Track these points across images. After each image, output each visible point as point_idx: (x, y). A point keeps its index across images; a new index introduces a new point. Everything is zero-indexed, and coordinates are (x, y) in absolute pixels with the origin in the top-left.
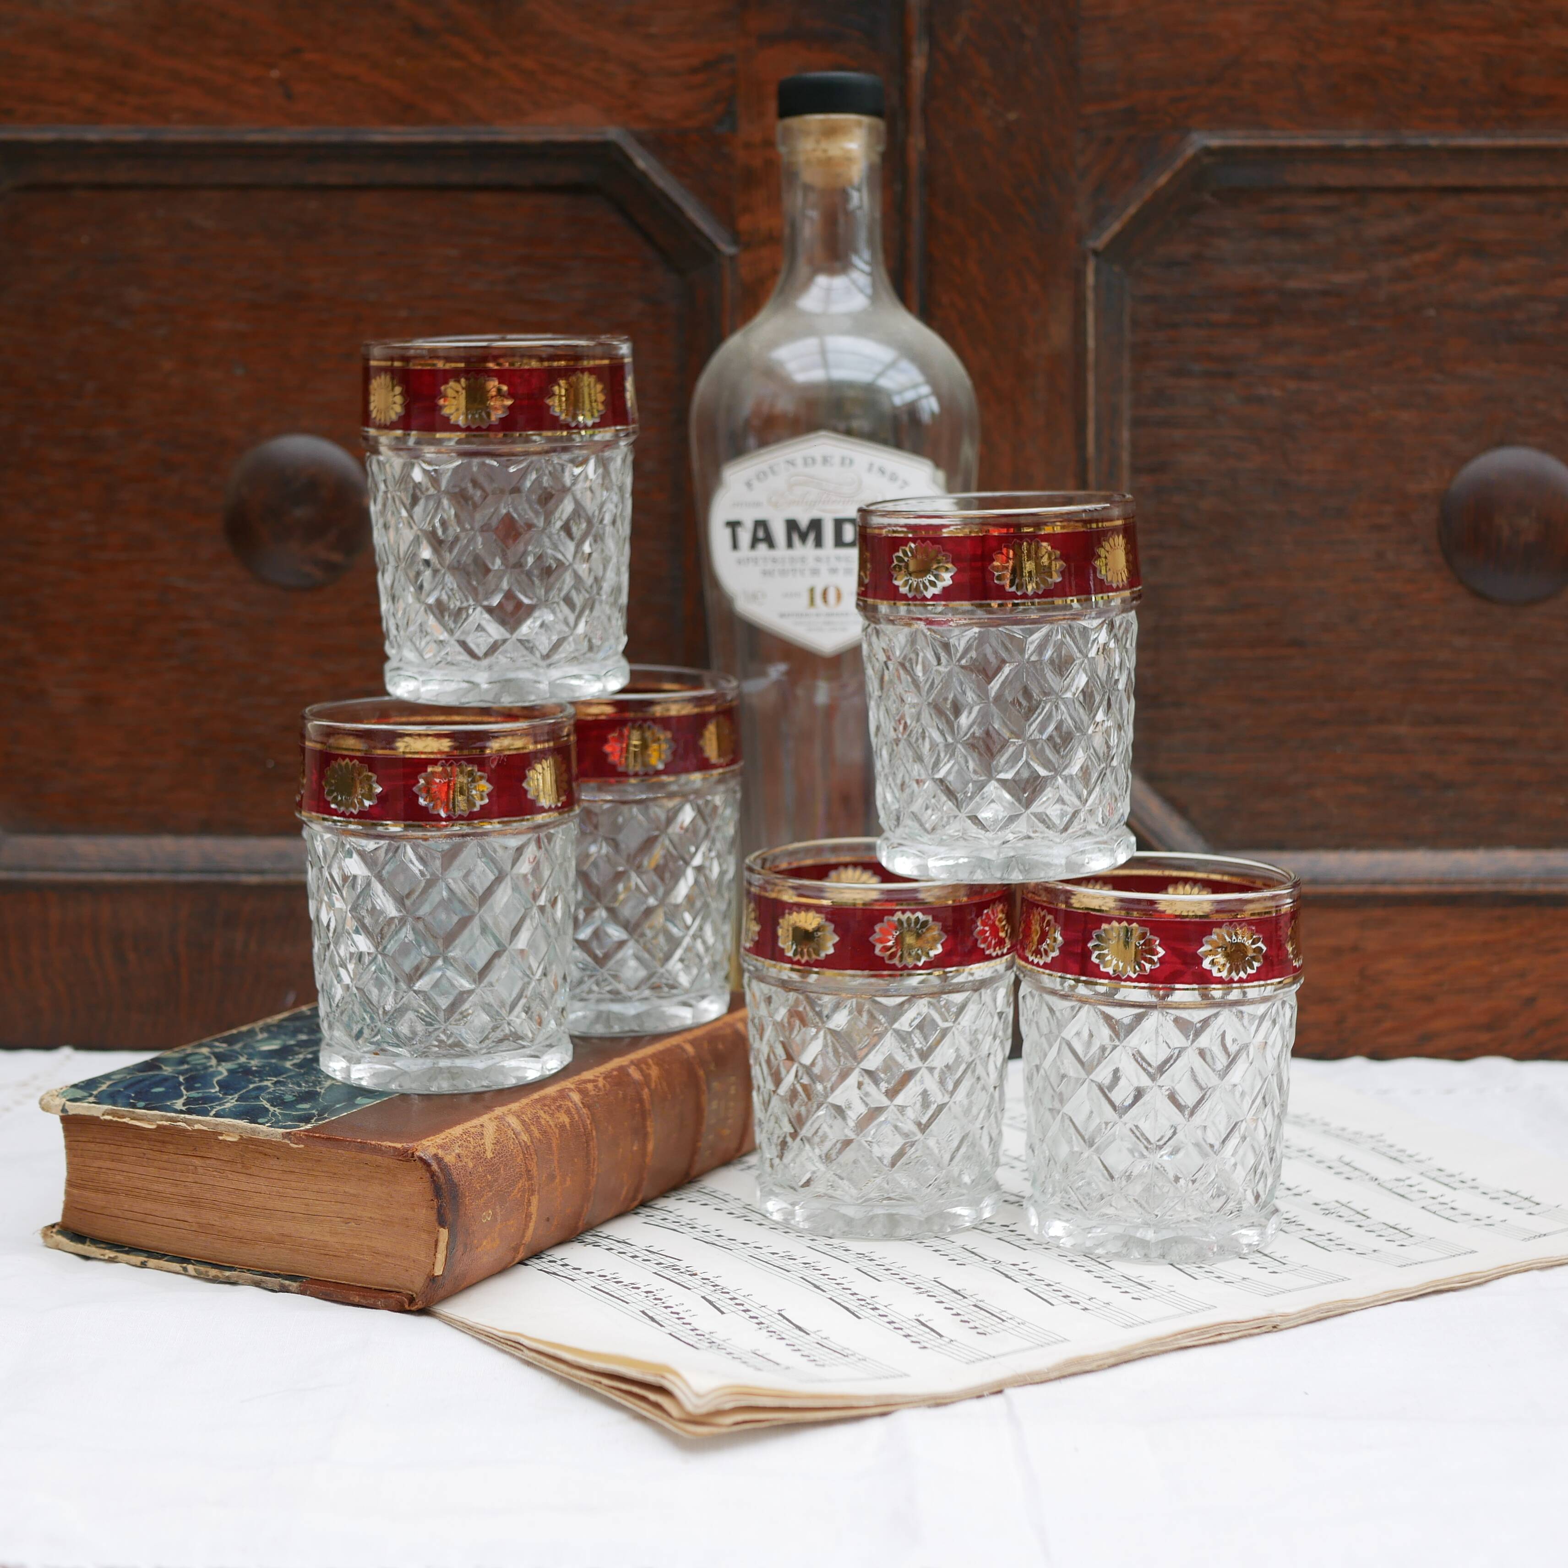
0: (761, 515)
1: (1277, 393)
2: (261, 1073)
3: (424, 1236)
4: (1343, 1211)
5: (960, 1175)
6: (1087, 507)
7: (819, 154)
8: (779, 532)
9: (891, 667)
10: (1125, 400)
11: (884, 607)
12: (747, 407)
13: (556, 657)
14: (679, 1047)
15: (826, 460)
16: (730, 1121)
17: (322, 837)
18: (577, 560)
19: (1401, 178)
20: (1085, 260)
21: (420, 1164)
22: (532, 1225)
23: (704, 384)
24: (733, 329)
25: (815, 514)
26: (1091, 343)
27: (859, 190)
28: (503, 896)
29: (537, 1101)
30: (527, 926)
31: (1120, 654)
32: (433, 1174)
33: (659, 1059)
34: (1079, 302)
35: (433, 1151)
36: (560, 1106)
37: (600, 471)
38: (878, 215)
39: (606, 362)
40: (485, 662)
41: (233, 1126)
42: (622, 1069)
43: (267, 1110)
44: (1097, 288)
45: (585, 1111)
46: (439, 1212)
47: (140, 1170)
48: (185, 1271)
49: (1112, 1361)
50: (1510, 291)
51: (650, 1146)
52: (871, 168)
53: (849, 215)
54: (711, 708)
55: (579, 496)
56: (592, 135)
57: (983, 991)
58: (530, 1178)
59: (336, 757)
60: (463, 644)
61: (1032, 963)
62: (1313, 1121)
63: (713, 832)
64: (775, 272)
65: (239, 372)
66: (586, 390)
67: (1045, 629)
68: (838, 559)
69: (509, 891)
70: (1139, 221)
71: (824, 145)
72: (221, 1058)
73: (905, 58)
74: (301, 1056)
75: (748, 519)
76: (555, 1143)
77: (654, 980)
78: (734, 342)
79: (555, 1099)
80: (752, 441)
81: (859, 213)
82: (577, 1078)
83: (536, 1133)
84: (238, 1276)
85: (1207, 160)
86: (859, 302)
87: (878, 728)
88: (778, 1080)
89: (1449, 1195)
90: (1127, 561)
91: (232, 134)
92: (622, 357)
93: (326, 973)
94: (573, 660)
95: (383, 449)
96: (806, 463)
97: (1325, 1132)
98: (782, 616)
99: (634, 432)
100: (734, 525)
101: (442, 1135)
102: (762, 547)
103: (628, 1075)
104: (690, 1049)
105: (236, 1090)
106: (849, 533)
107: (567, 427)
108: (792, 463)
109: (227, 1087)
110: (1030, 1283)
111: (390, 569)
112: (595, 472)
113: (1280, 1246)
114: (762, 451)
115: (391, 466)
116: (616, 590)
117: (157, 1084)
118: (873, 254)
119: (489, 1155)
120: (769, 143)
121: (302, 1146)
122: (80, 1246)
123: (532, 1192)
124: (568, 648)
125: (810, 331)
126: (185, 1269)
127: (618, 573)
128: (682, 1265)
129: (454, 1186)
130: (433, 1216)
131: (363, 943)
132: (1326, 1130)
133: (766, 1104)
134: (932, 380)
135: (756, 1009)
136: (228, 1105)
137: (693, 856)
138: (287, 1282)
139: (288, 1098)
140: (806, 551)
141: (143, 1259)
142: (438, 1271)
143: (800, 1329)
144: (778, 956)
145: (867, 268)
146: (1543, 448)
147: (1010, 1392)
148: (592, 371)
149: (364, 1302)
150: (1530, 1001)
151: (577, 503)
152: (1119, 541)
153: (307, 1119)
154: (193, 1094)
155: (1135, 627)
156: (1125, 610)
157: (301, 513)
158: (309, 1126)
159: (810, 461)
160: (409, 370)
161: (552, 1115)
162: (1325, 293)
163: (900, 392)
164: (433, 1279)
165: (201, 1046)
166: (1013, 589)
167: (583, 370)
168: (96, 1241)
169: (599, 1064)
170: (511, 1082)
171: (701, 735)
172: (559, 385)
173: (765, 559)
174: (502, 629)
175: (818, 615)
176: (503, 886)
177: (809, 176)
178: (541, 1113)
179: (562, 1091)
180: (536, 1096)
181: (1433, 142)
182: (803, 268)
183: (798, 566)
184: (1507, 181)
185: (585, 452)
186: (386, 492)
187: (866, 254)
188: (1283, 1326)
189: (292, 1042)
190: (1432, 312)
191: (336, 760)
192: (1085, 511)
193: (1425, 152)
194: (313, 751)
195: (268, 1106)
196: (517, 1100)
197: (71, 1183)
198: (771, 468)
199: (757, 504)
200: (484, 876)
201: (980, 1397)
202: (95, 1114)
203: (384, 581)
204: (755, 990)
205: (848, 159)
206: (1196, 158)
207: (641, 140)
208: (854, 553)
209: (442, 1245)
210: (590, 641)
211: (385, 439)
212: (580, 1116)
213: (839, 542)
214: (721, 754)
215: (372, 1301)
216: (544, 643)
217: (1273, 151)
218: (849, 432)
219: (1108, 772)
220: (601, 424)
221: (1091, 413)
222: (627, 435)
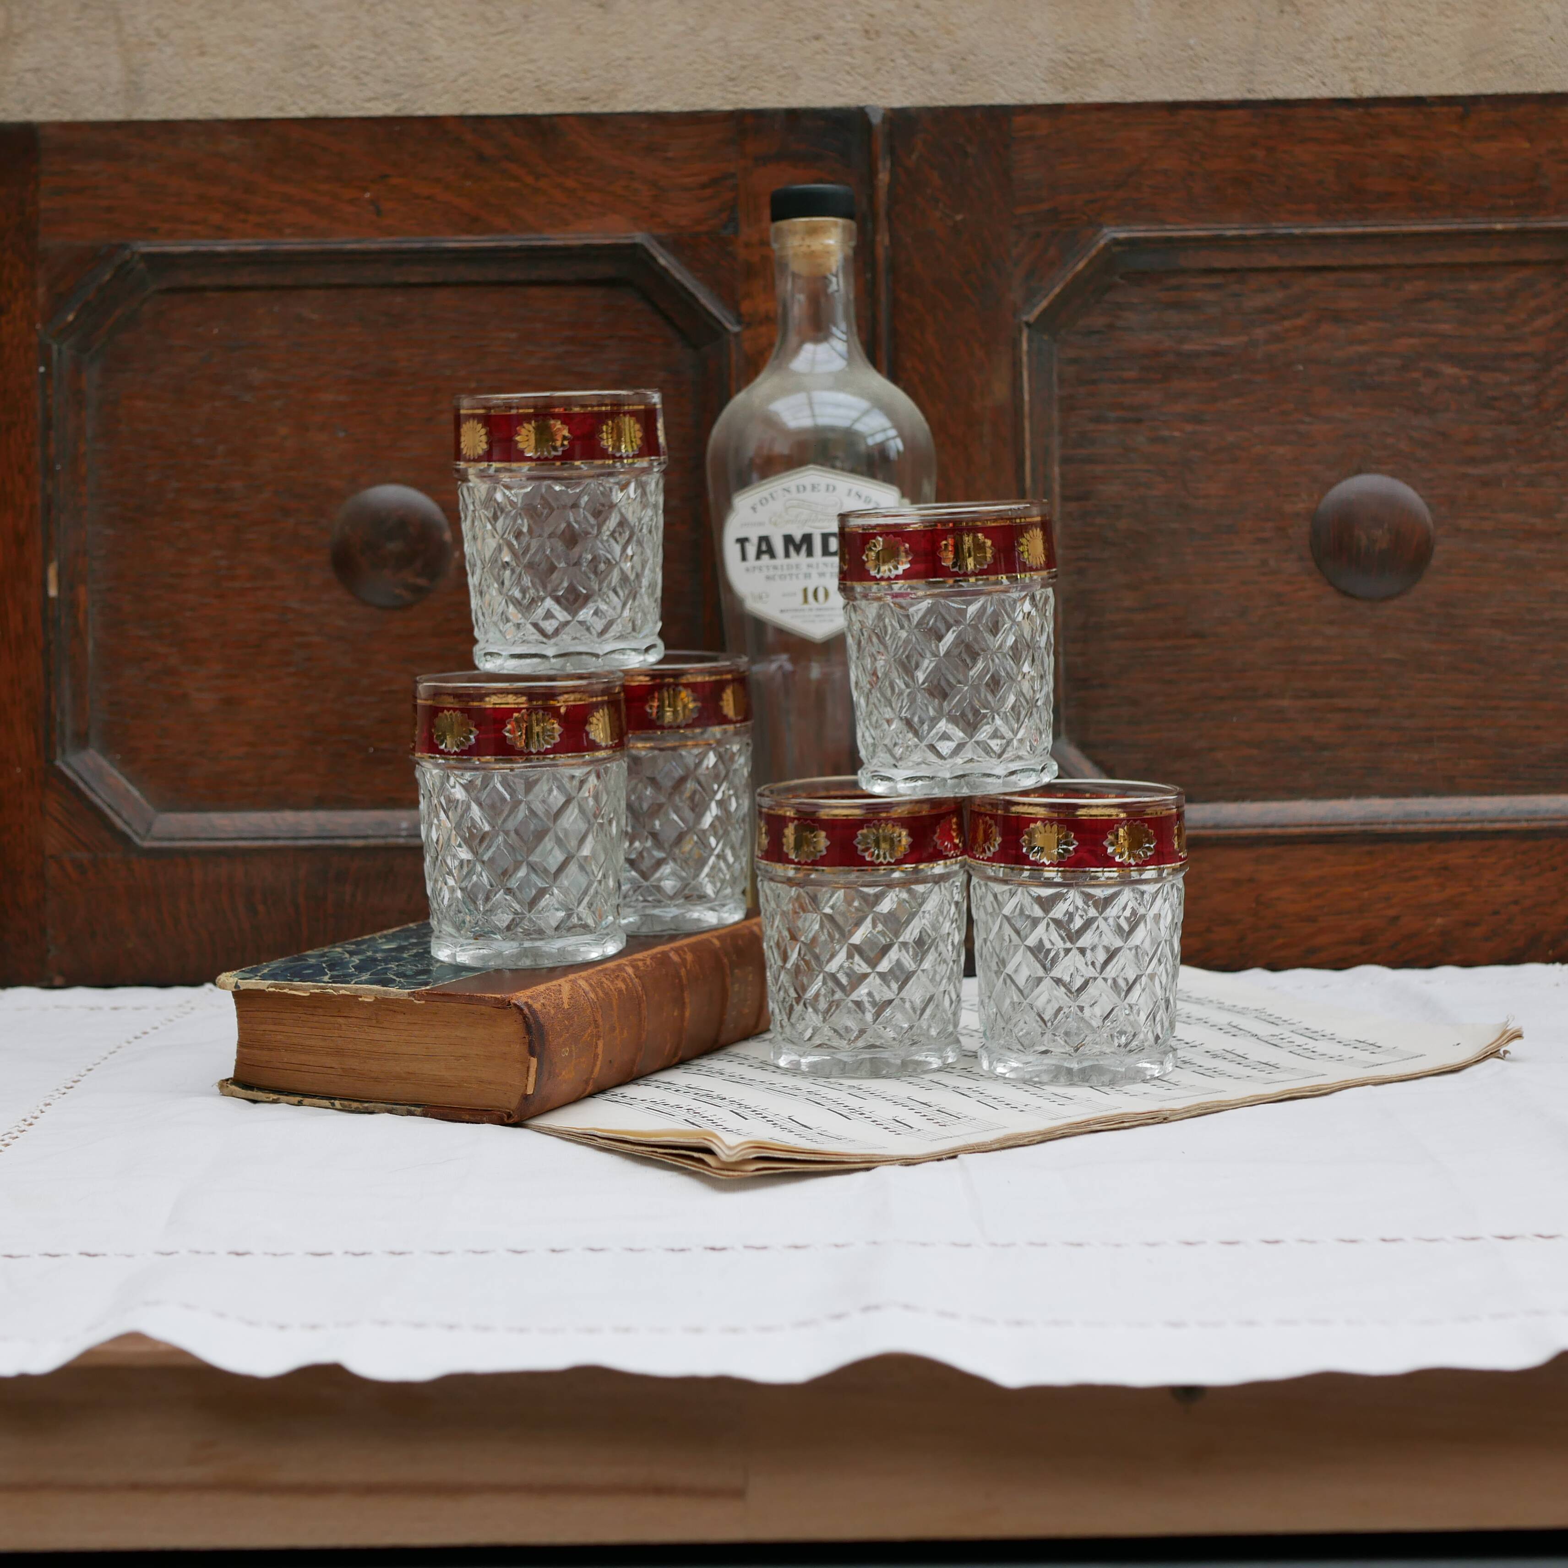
0: (763, 533)
1: (1177, 434)
2: (386, 961)
3: (518, 1066)
4: (1228, 1055)
5: (928, 1030)
6: (1013, 507)
7: (804, 249)
8: (778, 545)
9: (865, 634)
10: (1056, 442)
11: (859, 587)
12: (750, 450)
13: (607, 636)
14: (708, 940)
15: (814, 488)
16: (749, 1002)
17: (431, 774)
18: (623, 560)
19: (1272, 260)
20: (1020, 332)
21: (514, 1010)
22: (599, 1063)
23: (716, 431)
24: (739, 390)
25: (807, 530)
26: (1026, 397)
27: (836, 276)
28: (572, 815)
29: (600, 971)
30: (590, 839)
31: (1041, 620)
32: (525, 1017)
33: (693, 948)
34: (1016, 365)
35: (525, 1000)
36: (618, 976)
37: (639, 491)
38: (852, 296)
39: (642, 407)
40: (553, 641)
41: (370, 990)
42: (665, 954)
43: (395, 980)
44: (1029, 352)
45: (636, 980)
46: (530, 1046)
47: (297, 1030)
48: (333, 1107)
49: (1039, 1138)
50: (1362, 349)
51: (687, 1014)
52: (846, 259)
53: (829, 297)
54: (729, 677)
55: (623, 510)
56: (623, 240)
57: (942, 884)
58: (597, 1027)
59: (442, 709)
60: (536, 625)
61: (979, 859)
62: (1211, 1001)
63: (731, 774)
64: (771, 345)
65: (342, 434)
66: (627, 428)
67: (982, 600)
68: (825, 565)
69: (576, 811)
70: (1062, 300)
71: (808, 242)
72: (351, 953)
73: (873, 173)
74: (415, 951)
75: (754, 537)
76: (615, 1002)
77: (686, 892)
78: (740, 398)
79: (614, 971)
80: (755, 476)
81: (836, 294)
82: (630, 958)
83: (601, 994)
84: (375, 1107)
85: (1116, 249)
86: (839, 364)
87: (857, 683)
88: (785, 958)
89: (1311, 1044)
90: (1044, 549)
91: (334, 243)
92: (655, 404)
93: (436, 881)
94: (621, 637)
95: (471, 477)
96: (798, 491)
97: (1219, 1008)
98: (782, 611)
99: (665, 463)
100: (742, 541)
101: (531, 990)
102: (765, 558)
103: (669, 957)
104: (716, 942)
105: (368, 970)
106: (834, 544)
107: (613, 457)
108: (787, 490)
109: (360, 968)
110: (981, 1098)
111: (478, 571)
112: (635, 492)
113: (1176, 1076)
114: (764, 482)
115: (478, 491)
116: (652, 586)
117: (306, 969)
118: (849, 326)
119: (566, 1006)
120: (765, 243)
121: (423, 1002)
122: (250, 1092)
123: (599, 1038)
124: (615, 629)
125: (799, 388)
126: (333, 1104)
127: (653, 571)
128: (714, 1094)
129: (540, 1026)
130: (524, 1050)
131: (464, 854)
132: (1221, 1006)
133: (776, 979)
134: (897, 426)
135: (767, 905)
136: (363, 978)
137: (716, 793)
138: (413, 1108)
139: (409, 973)
140: (800, 559)
141: (299, 1098)
142: (530, 1091)
143: (805, 1126)
144: (783, 859)
145: (844, 337)
146: (1393, 475)
147: (961, 1156)
148: (632, 414)
149: (472, 1119)
150: (1396, 918)
151: (622, 515)
152: (1038, 533)
153: (427, 984)
154: (335, 973)
155: (1052, 600)
156: (1043, 586)
157: (393, 546)
158: (428, 988)
159: (801, 489)
160: (490, 416)
161: (612, 982)
162: (1214, 354)
163: (872, 435)
164: (526, 1097)
165: (334, 947)
166: (956, 569)
167: (625, 414)
168: (261, 1089)
169: (646, 950)
170: (580, 959)
171: (721, 699)
172: (607, 425)
173: (768, 567)
174: (565, 613)
175: (811, 610)
176: (571, 806)
177: (797, 266)
178: (604, 980)
179: (619, 965)
180: (599, 968)
181: (1297, 231)
182: (793, 339)
183: (794, 571)
184: (1358, 261)
185: (627, 476)
186: (474, 511)
187: (843, 326)
188: (1171, 1118)
189: (406, 943)
190: (1301, 368)
191: (443, 712)
192: (1010, 510)
193: (1291, 240)
194: (424, 706)
195: (394, 978)
196: (586, 970)
197: (241, 1044)
198: (771, 495)
199: (761, 524)
200: (557, 798)
201: (939, 1160)
202: (262, 988)
203: (473, 581)
204: (766, 888)
205: (827, 253)
206: (1107, 247)
207: (662, 243)
208: (836, 560)
209: (533, 1070)
210: (633, 623)
211: (472, 471)
212: (633, 985)
213: (826, 552)
214: (736, 714)
215: (478, 1118)
216: (598, 624)
217: (1169, 240)
218: (833, 467)
219: (1035, 710)
220: (640, 455)
221: (1028, 453)
222: (659, 464)
